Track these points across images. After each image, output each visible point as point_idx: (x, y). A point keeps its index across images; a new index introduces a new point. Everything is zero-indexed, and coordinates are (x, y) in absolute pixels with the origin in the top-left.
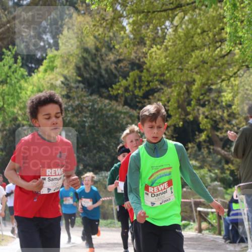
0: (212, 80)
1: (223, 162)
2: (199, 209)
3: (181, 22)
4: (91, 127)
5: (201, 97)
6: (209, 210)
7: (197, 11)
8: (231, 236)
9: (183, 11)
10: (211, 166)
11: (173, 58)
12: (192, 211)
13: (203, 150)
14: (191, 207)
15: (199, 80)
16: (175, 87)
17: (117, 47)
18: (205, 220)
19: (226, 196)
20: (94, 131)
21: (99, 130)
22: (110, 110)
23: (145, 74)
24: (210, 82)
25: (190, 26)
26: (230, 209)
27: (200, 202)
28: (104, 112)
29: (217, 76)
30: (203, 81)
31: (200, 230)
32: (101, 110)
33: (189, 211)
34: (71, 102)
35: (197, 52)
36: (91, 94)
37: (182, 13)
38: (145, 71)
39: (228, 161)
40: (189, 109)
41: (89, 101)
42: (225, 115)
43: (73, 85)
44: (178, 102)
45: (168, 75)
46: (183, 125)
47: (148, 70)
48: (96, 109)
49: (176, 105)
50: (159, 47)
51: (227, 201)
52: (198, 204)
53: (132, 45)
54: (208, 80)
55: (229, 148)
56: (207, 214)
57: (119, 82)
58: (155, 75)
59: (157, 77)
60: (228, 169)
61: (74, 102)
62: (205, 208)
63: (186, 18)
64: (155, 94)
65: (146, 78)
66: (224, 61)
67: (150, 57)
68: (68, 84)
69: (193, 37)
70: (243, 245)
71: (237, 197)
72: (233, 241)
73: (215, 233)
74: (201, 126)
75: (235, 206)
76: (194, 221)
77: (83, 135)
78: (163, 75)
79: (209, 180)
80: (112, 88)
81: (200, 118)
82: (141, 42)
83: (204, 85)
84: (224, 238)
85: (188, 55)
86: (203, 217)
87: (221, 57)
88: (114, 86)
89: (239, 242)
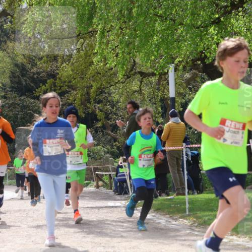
0: (104, 85)
1: (112, 140)
2: (97, 172)
3: (82, 46)
4: (21, 118)
5: (97, 97)
6: (104, 173)
7: (93, 38)
8: (119, 190)
9: (83, 38)
10: (104, 144)
11: (77, 71)
12: (92, 174)
13: (98, 133)
14: (91, 171)
15: (95, 86)
16: (79, 90)
17: (38, 63)
18: (101, 180)
19: (115, 164)
20: (24, 121)
21: (27, 120)
22: (35, 106)
23: (58, 81)
24: (103, 86)
25: (88, 49)
26: (117, 172)
27: (98, 168)
28: (31, 108)
29: (107, 82)
30: (98, 86)
31: (98, 187)
32: (28, 106)
33: (90, 174)
34: (7, 101)
35: (93, 66)
36: (21, 96)
37: (82, 40)
38: (58, 79)
39: (115, 140)
40: (88, 105)
41: (20, 100)
42: (114, 109)
43: (8, 89)
44: (82, 100)
45: (74, 82)
46: (85, 116)
47: (60, 79)
48: (25, 106)
49: (80, 102)
50: (67, 63)
51: (115, 167)
52: (96, 169)
53: (49, 62)
54: (101, 85)
55: (116, 132)
56: (102, 176)
57: (40, 87)
58: (65, 82)
59: (67, 84)
60: (115, 145)
61: (10, 101)
62: (101, 172)
63: (85, 43)
64: (66, 95)
65: (59, 85)
66: (112, 72)
67: (62, 70)
68: (5, 89)
69: (90, 56)
70: (127, 196)
71: (121, 163)
72: (120, 194)
73: (107, 189)
74: (98, 117)
75: (121, 170)
76: (94, 181)
77: (16, 123)
78: (70, 82)
79: (103, 153)
80: (36, 91)
81: (97, 112)
82: (55, 59)
83: (98, 88)
84: (114, 192)
85: (87, 68)
86: (100, 178)
87: (109, 70)
88: (37, 90)
89: (124, 194)
